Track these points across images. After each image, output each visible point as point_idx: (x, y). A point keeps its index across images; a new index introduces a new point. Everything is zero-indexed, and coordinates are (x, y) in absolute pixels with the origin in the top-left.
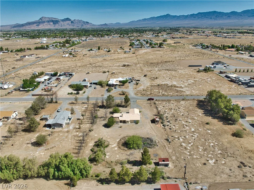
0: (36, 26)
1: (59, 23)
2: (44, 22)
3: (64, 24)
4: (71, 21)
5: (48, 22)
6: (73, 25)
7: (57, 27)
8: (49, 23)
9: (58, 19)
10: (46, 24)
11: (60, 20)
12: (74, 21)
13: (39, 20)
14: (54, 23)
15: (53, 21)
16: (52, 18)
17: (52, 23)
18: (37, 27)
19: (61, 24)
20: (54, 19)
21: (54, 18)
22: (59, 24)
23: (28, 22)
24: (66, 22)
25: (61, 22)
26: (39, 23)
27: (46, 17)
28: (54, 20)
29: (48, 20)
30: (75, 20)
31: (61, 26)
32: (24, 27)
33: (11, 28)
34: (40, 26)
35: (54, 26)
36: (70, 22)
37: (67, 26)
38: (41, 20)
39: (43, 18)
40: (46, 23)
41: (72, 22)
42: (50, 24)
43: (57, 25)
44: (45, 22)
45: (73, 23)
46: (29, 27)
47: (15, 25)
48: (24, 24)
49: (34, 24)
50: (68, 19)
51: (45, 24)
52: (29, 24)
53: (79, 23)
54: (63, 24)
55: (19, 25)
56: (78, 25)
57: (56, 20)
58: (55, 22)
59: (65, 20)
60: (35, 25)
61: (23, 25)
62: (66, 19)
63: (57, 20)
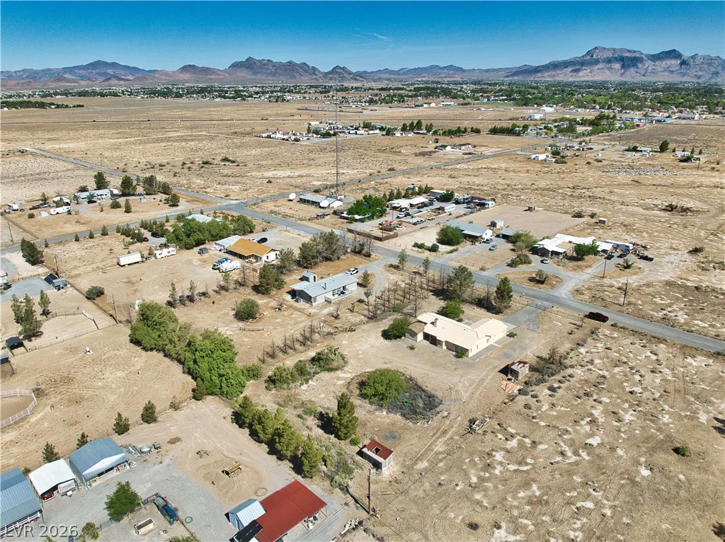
0: (571, 72)
1: (640, 65)
2: (597, 62)
3: (653, 69)
4: (680, 59)
5: (609, 61)
6: (685, 71)
7: (632, 76)
8: (609, 65)
9: (642, 54)
10: (598, 69)
11: (644, 57)
12: (692, 60)
13: (583, 56)
14: (623, 67)
15: (621, 59)
16: (623, 50)
17: (617, 66)
18: (572, 76)
19: (647, 69)
20: (627, 54)
21: (629, 51)
22: (638, 68)
23: (554, 62)
24: (664, 63)
25: (649, 64)
26: (582, 65)
27: (605, 49)
28: (627, 57)
29: (611, 55)
30: (693, 57)
31: (644, 75)
32: (539, 75)
33: (507, 76)
34: (581, 74)
35: (622, 74)
36: (675, 63)
37: (662, 75)
38: (589, 57)
39: (597, 51)
40: (600, 66)
41: (683, 63)
42: (610, 69)
43: (632, 70)
44: (599, 62)
45: (688, 64)
46: (550, 76)
47: (520, 68)
48: (543, 66)
49: (566, 67)
50: (673, 54)
51: (597, 67)
52: (555, 66)
53: (706, 66)
54: (650, 68)
55: (528, 69)
56: (701, 73)
57: (633, 55)
58: (629, 61)
59: (661, 55)
60: (570, 69)
61: (537, 70)
62: (667, 52)
63: (638, 55)
